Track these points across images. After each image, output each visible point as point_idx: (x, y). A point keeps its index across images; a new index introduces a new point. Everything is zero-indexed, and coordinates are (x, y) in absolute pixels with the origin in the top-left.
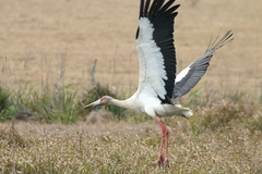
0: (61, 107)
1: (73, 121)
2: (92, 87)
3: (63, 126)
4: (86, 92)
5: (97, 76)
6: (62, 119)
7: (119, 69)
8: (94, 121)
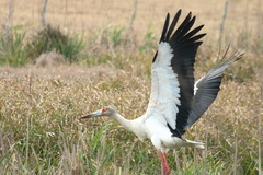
0: (10, 49)
1: (22, 64)
2: (42, 29)
3: (11, 69)
4: (36, 34)
5: (48, 16)
6: (10, 62)
7: (71, 9)
8: (44, 64)
